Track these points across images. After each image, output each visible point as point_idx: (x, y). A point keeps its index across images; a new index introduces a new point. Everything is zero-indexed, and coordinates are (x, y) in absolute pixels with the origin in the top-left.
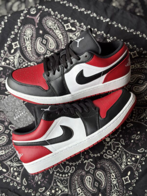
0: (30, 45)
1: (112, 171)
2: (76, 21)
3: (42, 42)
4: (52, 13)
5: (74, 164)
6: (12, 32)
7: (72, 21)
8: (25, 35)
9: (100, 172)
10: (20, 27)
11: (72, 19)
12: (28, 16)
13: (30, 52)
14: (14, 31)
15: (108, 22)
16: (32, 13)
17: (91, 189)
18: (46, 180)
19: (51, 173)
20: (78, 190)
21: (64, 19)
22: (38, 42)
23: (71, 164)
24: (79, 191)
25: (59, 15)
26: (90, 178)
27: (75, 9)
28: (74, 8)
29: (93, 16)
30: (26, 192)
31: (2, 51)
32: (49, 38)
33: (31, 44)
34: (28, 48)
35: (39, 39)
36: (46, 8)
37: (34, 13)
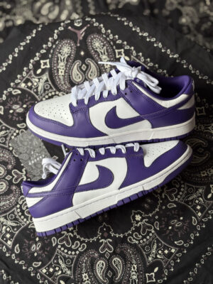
0: (64, 67)
1: (134, 262)
2: (132, 48)
3: (80, 67)
4: (103, 30)
5: (87, 240)
6: (44, 46)
7: (127, 47)
8: (60, 53)
9: (118, 259)
10: (56, 41)
11: (127, 44)
12: (70, 28)
13: (61, 78)
14: (47, 44)
15: (176, 59)
16: (76, 24)
17: (101, 278)
18: (46, 253)
19: (54, 245)
20: (84, 275)
21: (118, 42)
22: (76, 67)
23: (82, 239)
24: (85, 277)
25: (111, 35)
26: (103, 264)
27: (135, 31)
28: (134, 29)
29: (158, 47)
30: (16, 262)
31: (25, 69)
32: (92, 64)
33: (66, 67)
34: (60, 71)
35: (78, 63)
36: (96, 21)
37: (79, 25)
